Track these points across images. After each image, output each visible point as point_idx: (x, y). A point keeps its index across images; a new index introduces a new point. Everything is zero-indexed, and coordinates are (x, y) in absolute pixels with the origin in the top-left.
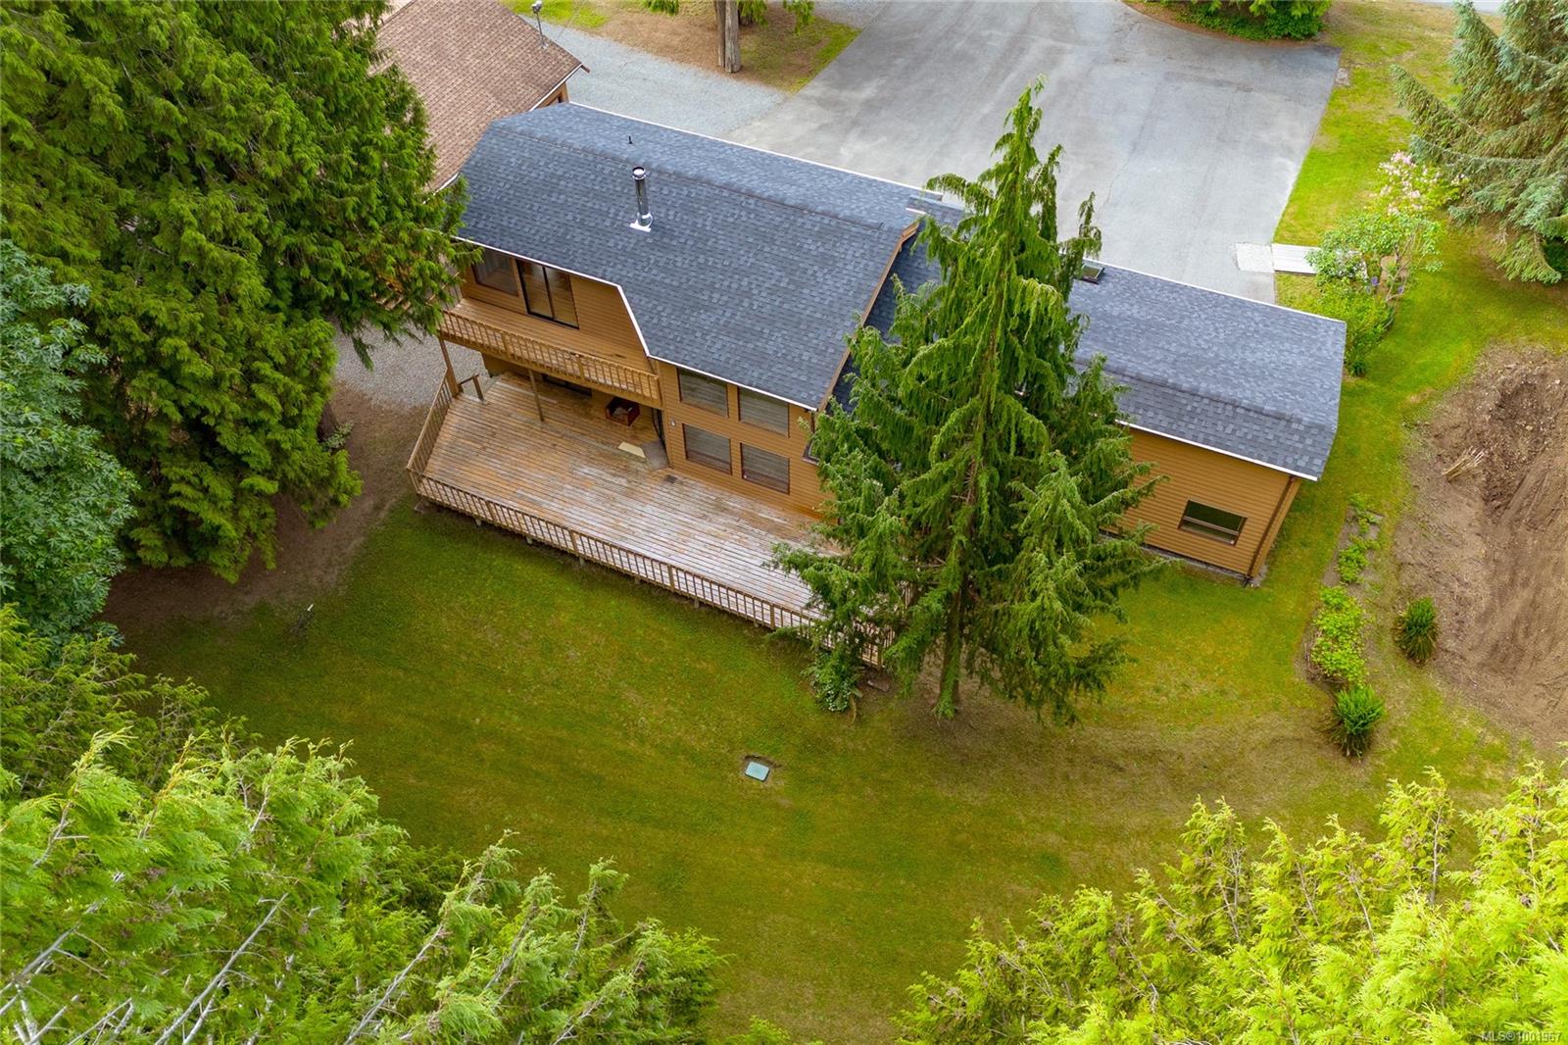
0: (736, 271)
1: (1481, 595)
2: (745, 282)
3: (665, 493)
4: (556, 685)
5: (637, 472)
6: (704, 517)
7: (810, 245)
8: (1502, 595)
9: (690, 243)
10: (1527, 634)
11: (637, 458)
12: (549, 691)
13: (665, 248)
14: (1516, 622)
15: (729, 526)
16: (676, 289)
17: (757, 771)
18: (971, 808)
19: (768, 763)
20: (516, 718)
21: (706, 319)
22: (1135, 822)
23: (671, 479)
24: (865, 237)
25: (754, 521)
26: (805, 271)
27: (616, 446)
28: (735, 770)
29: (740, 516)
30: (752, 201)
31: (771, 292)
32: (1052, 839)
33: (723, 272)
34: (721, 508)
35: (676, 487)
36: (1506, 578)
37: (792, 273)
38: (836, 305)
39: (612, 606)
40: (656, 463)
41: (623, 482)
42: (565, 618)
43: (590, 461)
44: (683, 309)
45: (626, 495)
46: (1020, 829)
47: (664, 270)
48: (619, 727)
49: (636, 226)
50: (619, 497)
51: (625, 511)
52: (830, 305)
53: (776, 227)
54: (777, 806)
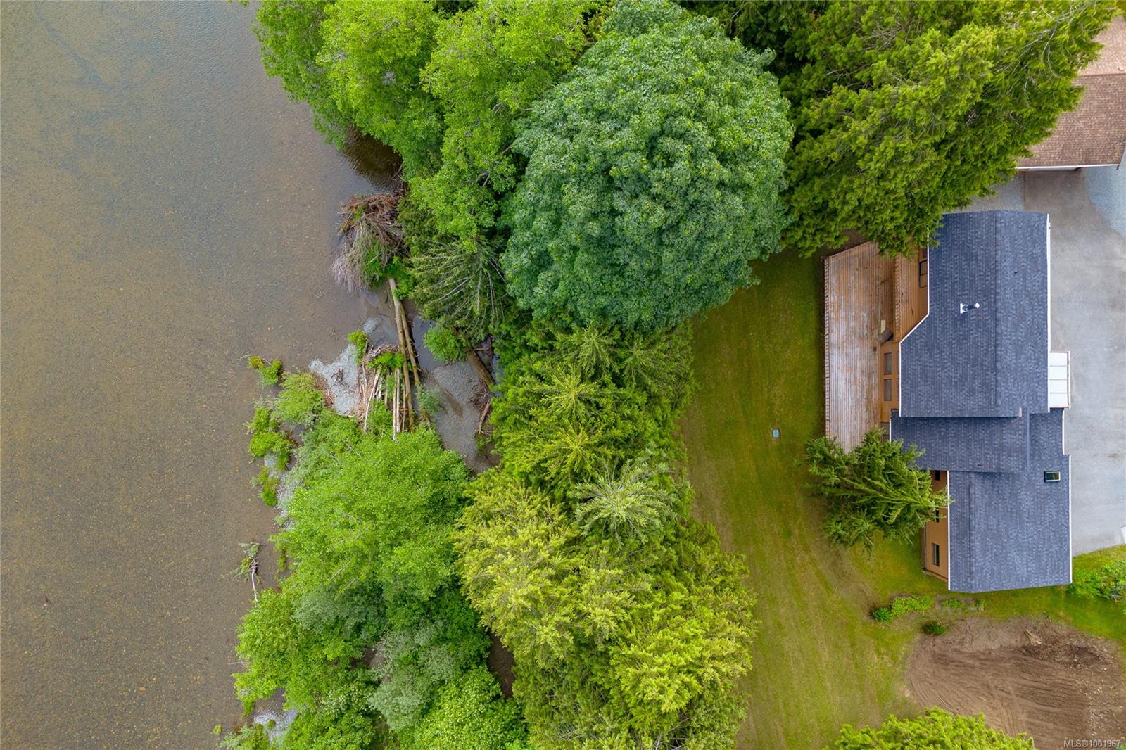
0: (953, 358)
1: (967, 648)
2: (949, 364)
3: (867, 349)
4: (775, 352)
5: (872, 334)
6: (862, 372)
7: (977, 382)
8: (972, 656)
9: (961, 333)
10: (956, 666)
11: (879, 330)
12: (772, 352)
13: (955, 324)
14: (960, 662)
15: (863, 382)
16: (935, 338)
17: (776, 433)
18: (795, 504)
19: (780, 435)
20: (758, 346)
21: (926, 357)
22: (814, 555)
23: (875, 349)
24: (990, 403)
25: (869, 391)
26: (963, 386)
27: (882, 319)
28: (772, 427)
29: (869, 384)
30: (993, 348)
31: (948, 377)
32: (797, 532)
33: (951, 353)
34: (869, 376)
35: (872, 353)
36: (982, 657)
37: (961, 381)
38: (951, 405)
39: (812, 357)
40: (881, 339)
41: (866, 332)
42: (800, 342)
43: (870, 314)
44: (926, 346)
45: (860, 337)
46: (795, 521)
47: (943, 329)
48: (770, 382)
49: (962, 306)
50: (857, 335)
51: (851, 341)
52: (950, 402)
53: (982, 365)
54: (767, 445)
